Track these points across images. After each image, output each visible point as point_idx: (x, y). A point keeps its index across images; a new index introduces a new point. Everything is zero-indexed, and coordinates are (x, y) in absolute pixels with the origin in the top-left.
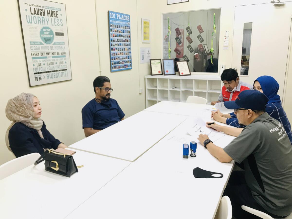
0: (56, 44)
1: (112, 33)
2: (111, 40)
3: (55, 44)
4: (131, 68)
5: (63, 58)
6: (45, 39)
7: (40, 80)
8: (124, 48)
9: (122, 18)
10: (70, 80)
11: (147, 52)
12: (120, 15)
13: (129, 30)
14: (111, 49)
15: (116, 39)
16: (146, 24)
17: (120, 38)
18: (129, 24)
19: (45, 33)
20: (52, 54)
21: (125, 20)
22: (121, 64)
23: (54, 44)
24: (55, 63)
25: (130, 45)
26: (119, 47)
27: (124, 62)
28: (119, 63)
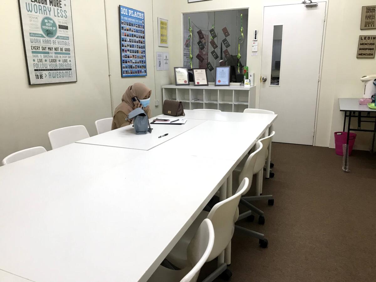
0: (60, 39)
1: (123, 31)
2: (121, 40)
3: (58, 38)
4: (146, 75)
5: (67, 55)
6: (47, 31)
7: (41, 78)
8: (138, 51)
9: (135, 15)
10: (75, 82)
11: (165, 58)
12: (132, 11)
13: (144, 29)
14: (122, 51)
15: (128, 38)
16: (163, 25)
17: (132, 38)
18: (143, 23)
19: (47, 24)
20: (55, 49)
21: (138, 17)
22: (133, 69)
23: (56, 38)
24: (58, 59)
25: (144, 47)
26: (132, 49)
27: (137, 67)
28: (131, 67)
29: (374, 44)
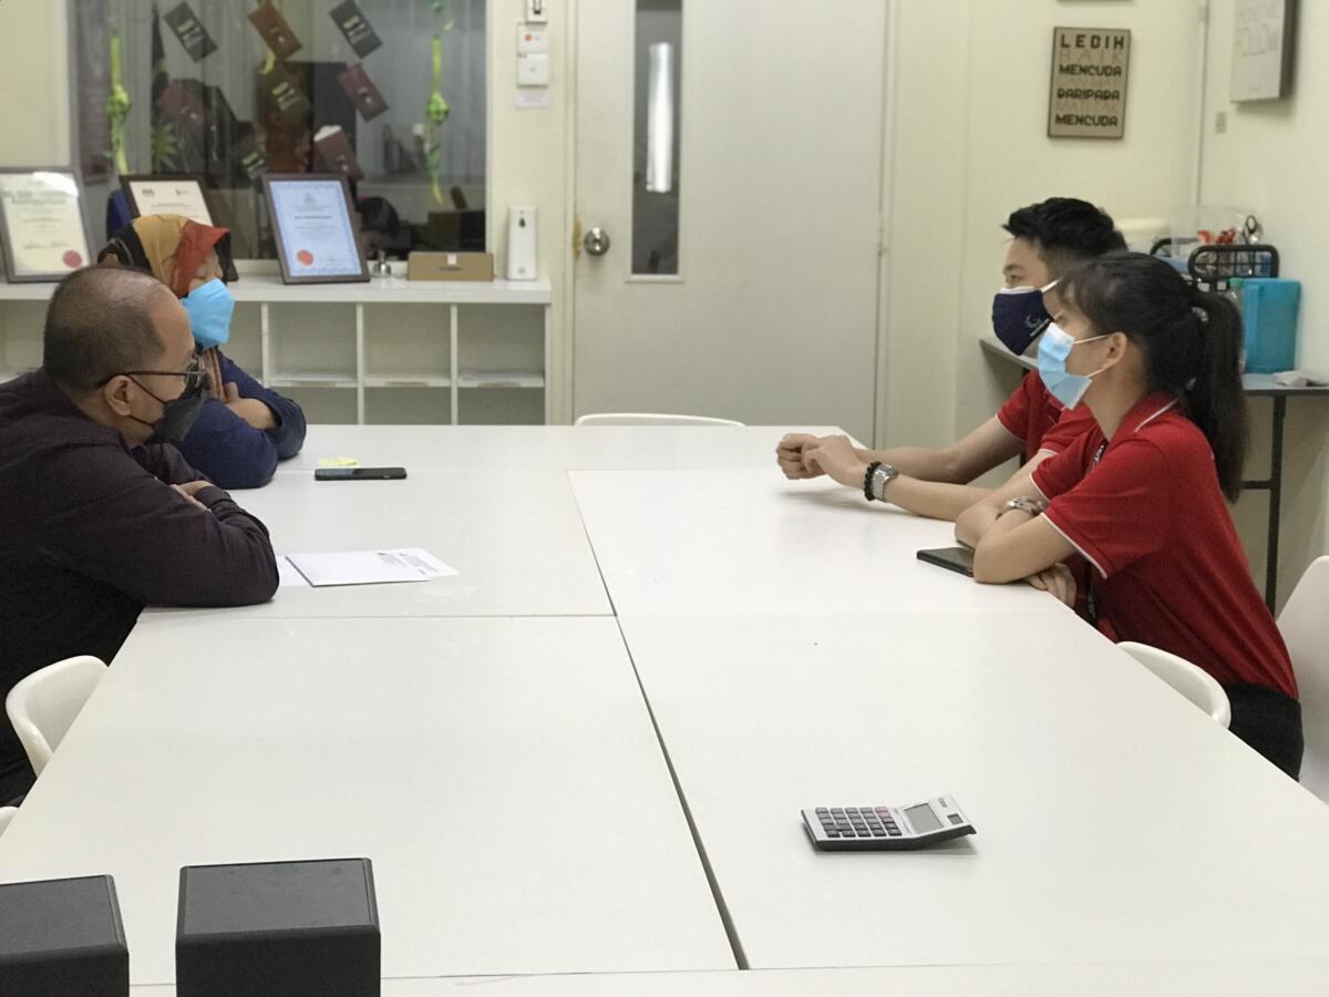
29: (1117, 72)
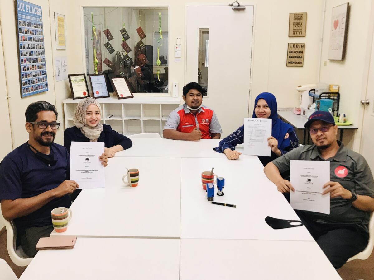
1: (21, 34)
4: (47, 90)
8: (37, 59)
11: (63, 64)
12: (29, 6)
15: (27, 44)
16: (60, 22)
17: (31, 42)
21: (36, 14)
22: (34, 84)
25: (43, 53)
26: (31, 57)
27: (37, 81)
28: (31, 82)
29: (302, 52)
